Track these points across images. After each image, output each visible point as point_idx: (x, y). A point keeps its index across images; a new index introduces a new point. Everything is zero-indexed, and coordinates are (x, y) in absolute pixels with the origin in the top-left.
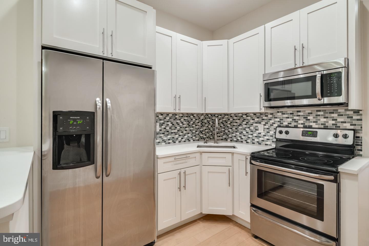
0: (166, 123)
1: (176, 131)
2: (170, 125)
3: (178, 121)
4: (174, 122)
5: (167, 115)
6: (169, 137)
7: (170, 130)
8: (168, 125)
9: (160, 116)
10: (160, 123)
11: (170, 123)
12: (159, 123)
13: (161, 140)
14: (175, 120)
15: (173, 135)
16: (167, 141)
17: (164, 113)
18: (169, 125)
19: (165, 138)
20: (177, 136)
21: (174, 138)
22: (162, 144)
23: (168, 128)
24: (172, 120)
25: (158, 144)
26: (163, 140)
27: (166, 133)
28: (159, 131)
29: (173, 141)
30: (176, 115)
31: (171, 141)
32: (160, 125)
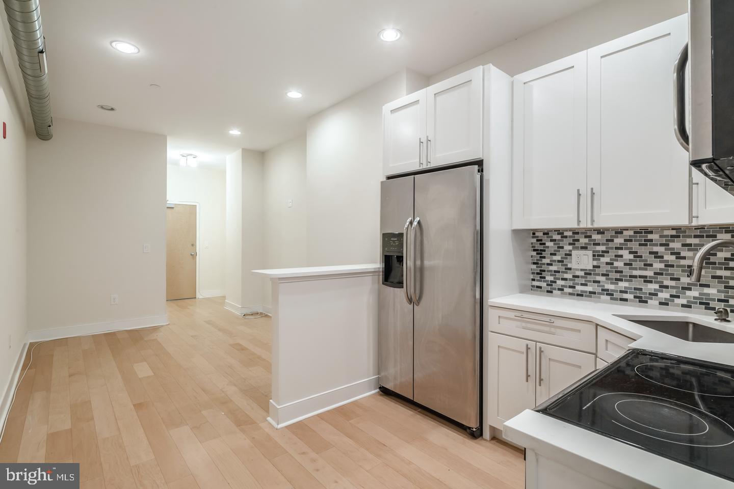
0: (612, 253)
1: (649, 273)
2: (627, 256)
3: (660, 250)
4: (644, 251)
5: (616, 233)
6: (623, 285)
7: (627, 271)
8: (621, 256)
9: (596, 237)
10: (594, 251)
11: (627, 251)
12: (592, 251)
13: (599, 290)
14: (646, 245)
15: (637, 284)
16: (616, 295)
17: (608, 229)
18: (624, 257)
19: (611, 287)
20: (653, 287)
21: (641, 289)
22: (600, 298)
23: (619, 264)
24: (635, 246)
25: (591, 297)
26: (603, 290)
27: (613, 275)
28: (591, 268)
29: (635, 297)
30: (651, 232)
31: (630, 296)
32: (594, 256)
